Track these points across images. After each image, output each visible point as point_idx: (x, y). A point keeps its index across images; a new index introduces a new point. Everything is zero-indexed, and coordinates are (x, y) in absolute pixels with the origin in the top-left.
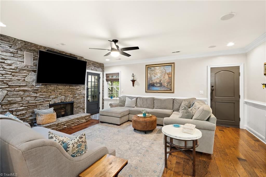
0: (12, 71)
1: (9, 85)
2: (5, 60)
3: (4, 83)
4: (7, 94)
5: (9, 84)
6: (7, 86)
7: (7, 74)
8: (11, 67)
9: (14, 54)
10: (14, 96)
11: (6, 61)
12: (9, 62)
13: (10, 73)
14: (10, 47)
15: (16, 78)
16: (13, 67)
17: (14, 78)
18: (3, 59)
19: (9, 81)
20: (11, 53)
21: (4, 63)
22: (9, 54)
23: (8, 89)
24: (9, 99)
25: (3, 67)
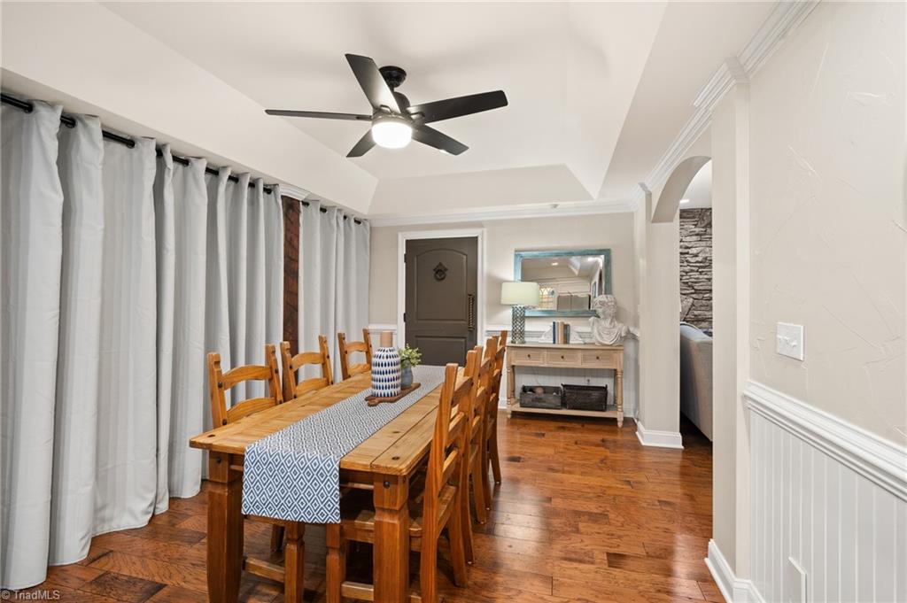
0: (698, 264)
1: (696, 290)
2: (690, 248)
3: (689, 286)
4: (693, 305)
5: (696, 288)
6: (693, 291)
7: (692, 271)
8: (697, 259)
9: (701, 235)
10: (703, 308)
11: (691, 251)
12: (694, 251)
13: (696, 269)
14: (695, 225)
15: (706, 277)
16: (699, 259)
17: (701, 277)
18: (687, 248)
19: (696, 283)
20: (697, 235)
21: (688, 253)
22: (695, 238)
23: (694, 296)
24: (696, 313)
25: (687, 261)
